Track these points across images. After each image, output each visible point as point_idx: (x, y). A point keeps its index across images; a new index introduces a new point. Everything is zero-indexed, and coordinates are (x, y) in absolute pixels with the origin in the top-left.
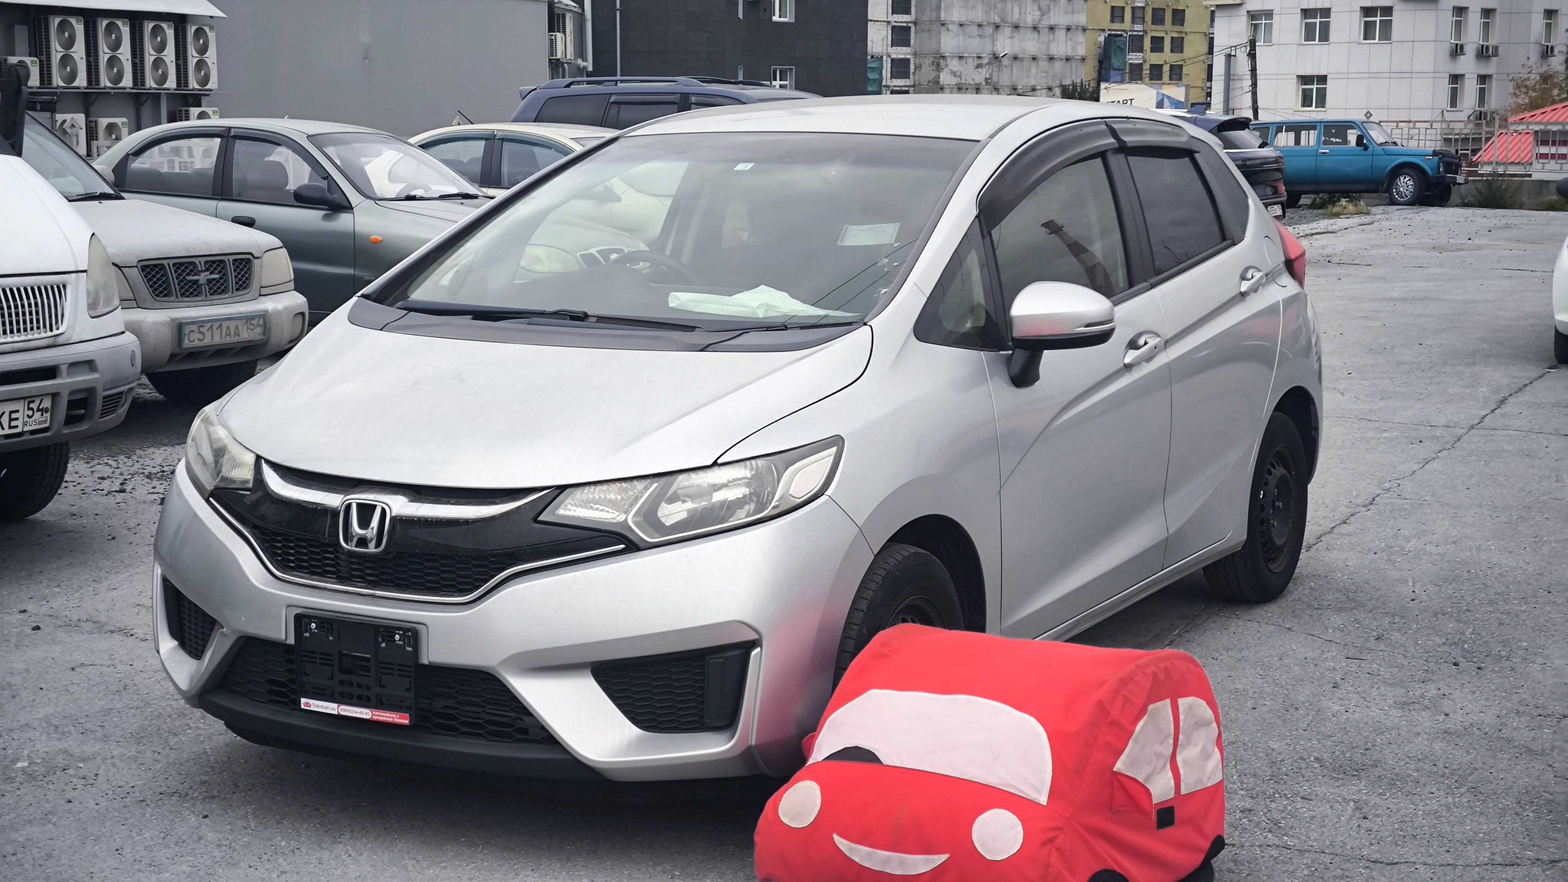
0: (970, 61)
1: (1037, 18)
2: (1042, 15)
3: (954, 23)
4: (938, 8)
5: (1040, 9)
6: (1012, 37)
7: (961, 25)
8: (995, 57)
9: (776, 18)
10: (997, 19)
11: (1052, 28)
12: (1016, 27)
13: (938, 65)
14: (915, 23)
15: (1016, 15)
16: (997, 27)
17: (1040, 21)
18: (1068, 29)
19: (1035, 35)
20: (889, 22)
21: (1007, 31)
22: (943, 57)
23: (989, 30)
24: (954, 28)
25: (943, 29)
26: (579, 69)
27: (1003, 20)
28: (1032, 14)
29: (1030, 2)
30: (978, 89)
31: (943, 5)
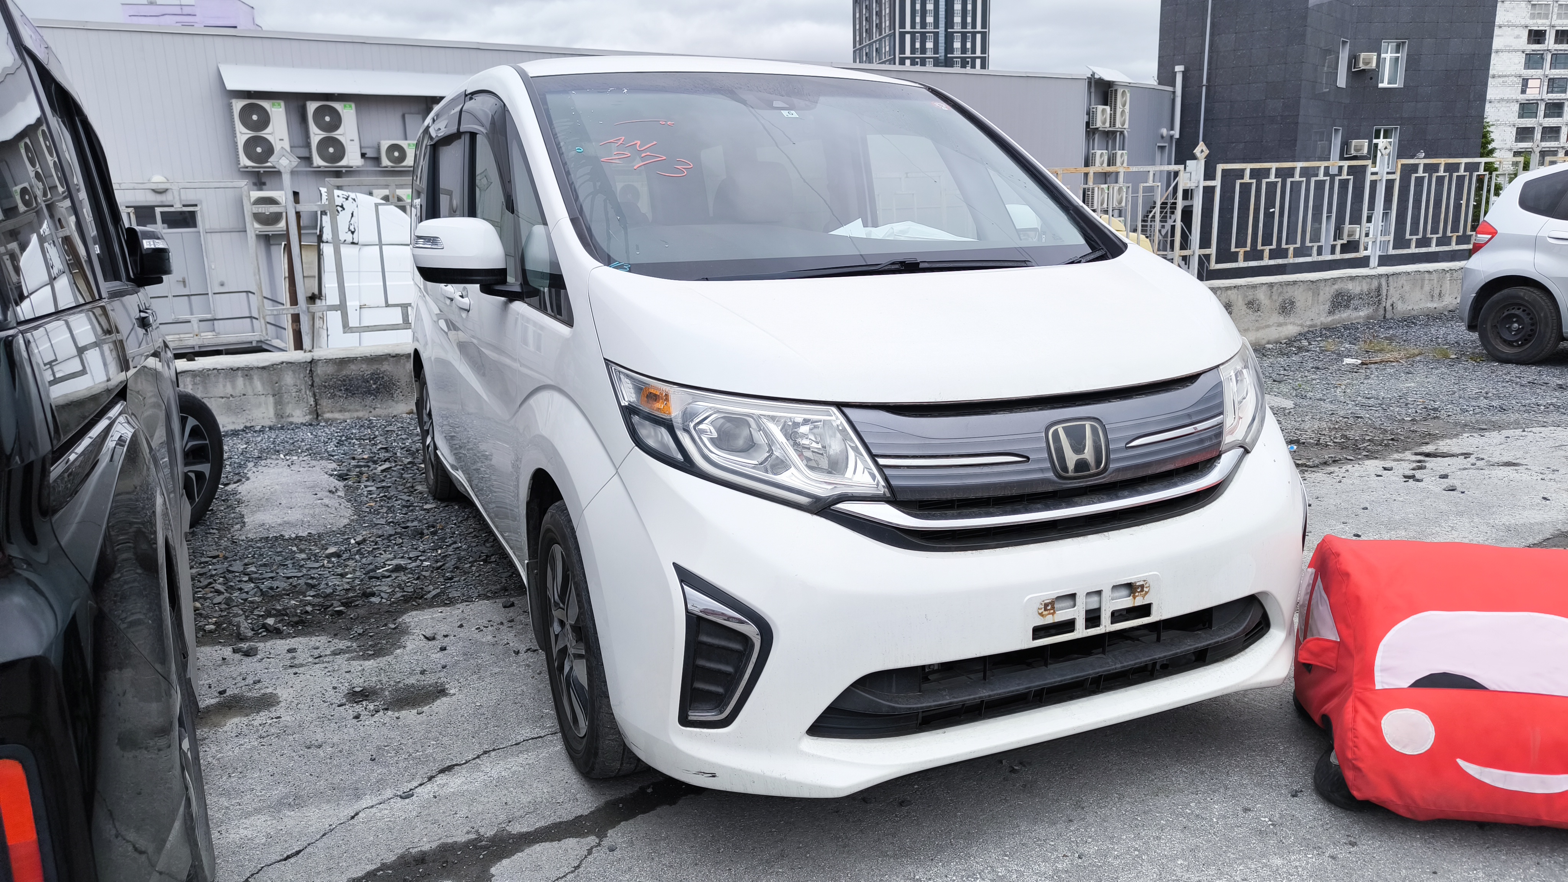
9: (1384, 85)
26: (1162, 137)
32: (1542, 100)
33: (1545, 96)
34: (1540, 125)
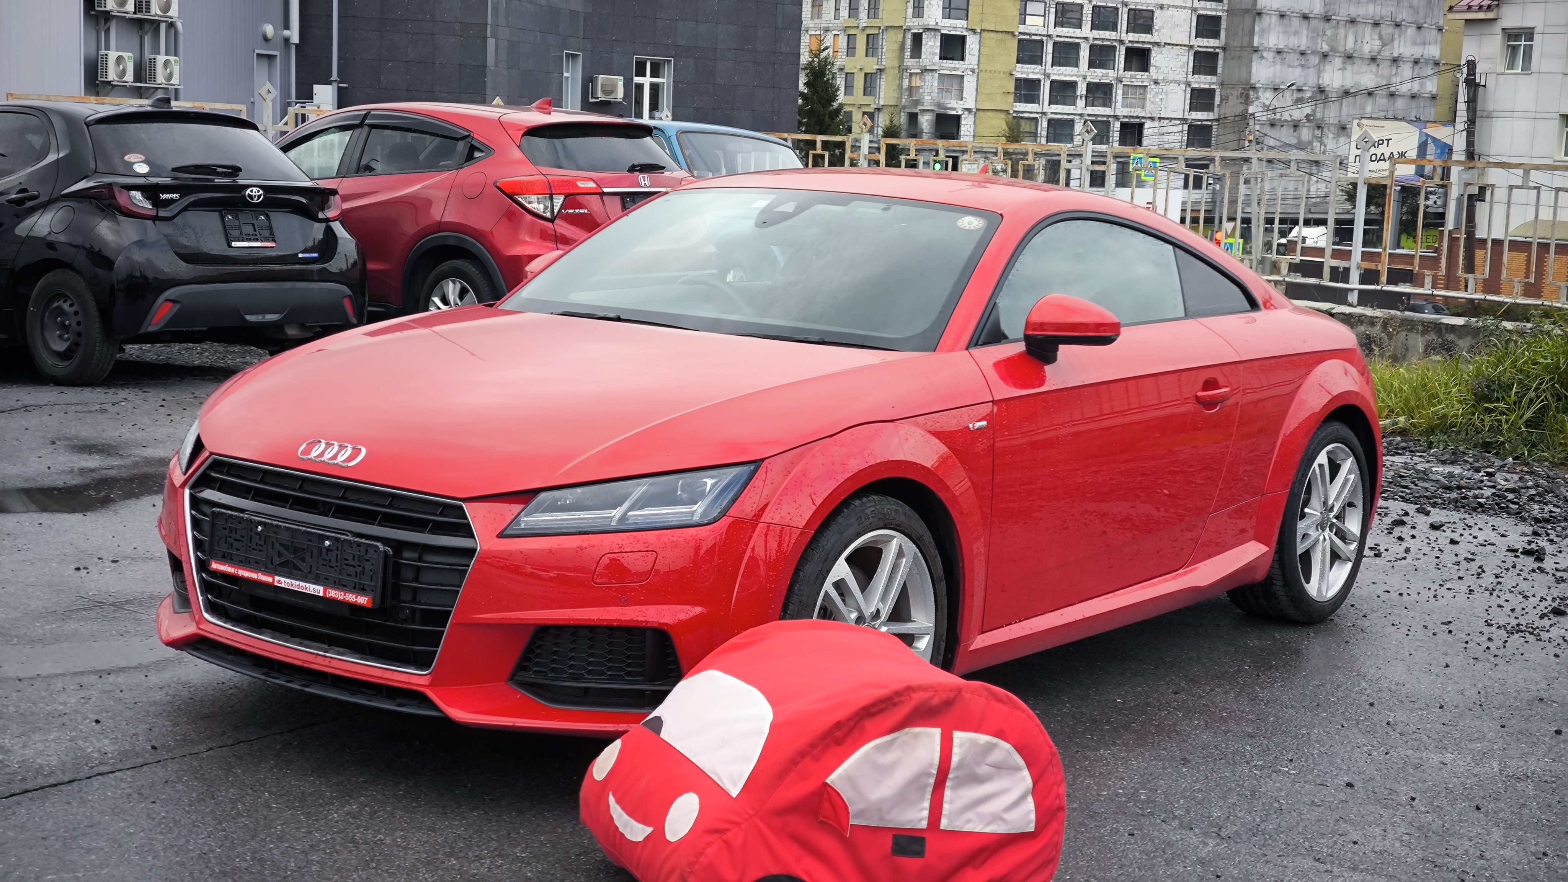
0: (1288, 94)
1: (1376, 48)
2: (1384, 45)
3: (1269, 50)
4: (1252, 33)
5: (1381, 38)
6: (1343, 69)
7: (1279, 52)
8: (1321, 90)
10: (1325, 48)
11: (1395, 60)
12: (1350, 57)
13: (1247, 97)
14: (1224, 49)
15: (1350, 44)
16: (1325, 56)
17: (1379, 52)
18: (1416, 62)
19: (1373, 68)
20: (1191, 47)
21: (1338, 62)
22: (1254, 88)
23: (1315, 60)
24: (1271, 56)
25: (1255, 56)
26: (266, 39)
27: (1333, 49)
28: (1370, 43)
29: (1368, 30)
30: (1296, 126)
31: (1257, 29)
32: (1049, 36)
33: (1052, 31)
34: (1048, 76)
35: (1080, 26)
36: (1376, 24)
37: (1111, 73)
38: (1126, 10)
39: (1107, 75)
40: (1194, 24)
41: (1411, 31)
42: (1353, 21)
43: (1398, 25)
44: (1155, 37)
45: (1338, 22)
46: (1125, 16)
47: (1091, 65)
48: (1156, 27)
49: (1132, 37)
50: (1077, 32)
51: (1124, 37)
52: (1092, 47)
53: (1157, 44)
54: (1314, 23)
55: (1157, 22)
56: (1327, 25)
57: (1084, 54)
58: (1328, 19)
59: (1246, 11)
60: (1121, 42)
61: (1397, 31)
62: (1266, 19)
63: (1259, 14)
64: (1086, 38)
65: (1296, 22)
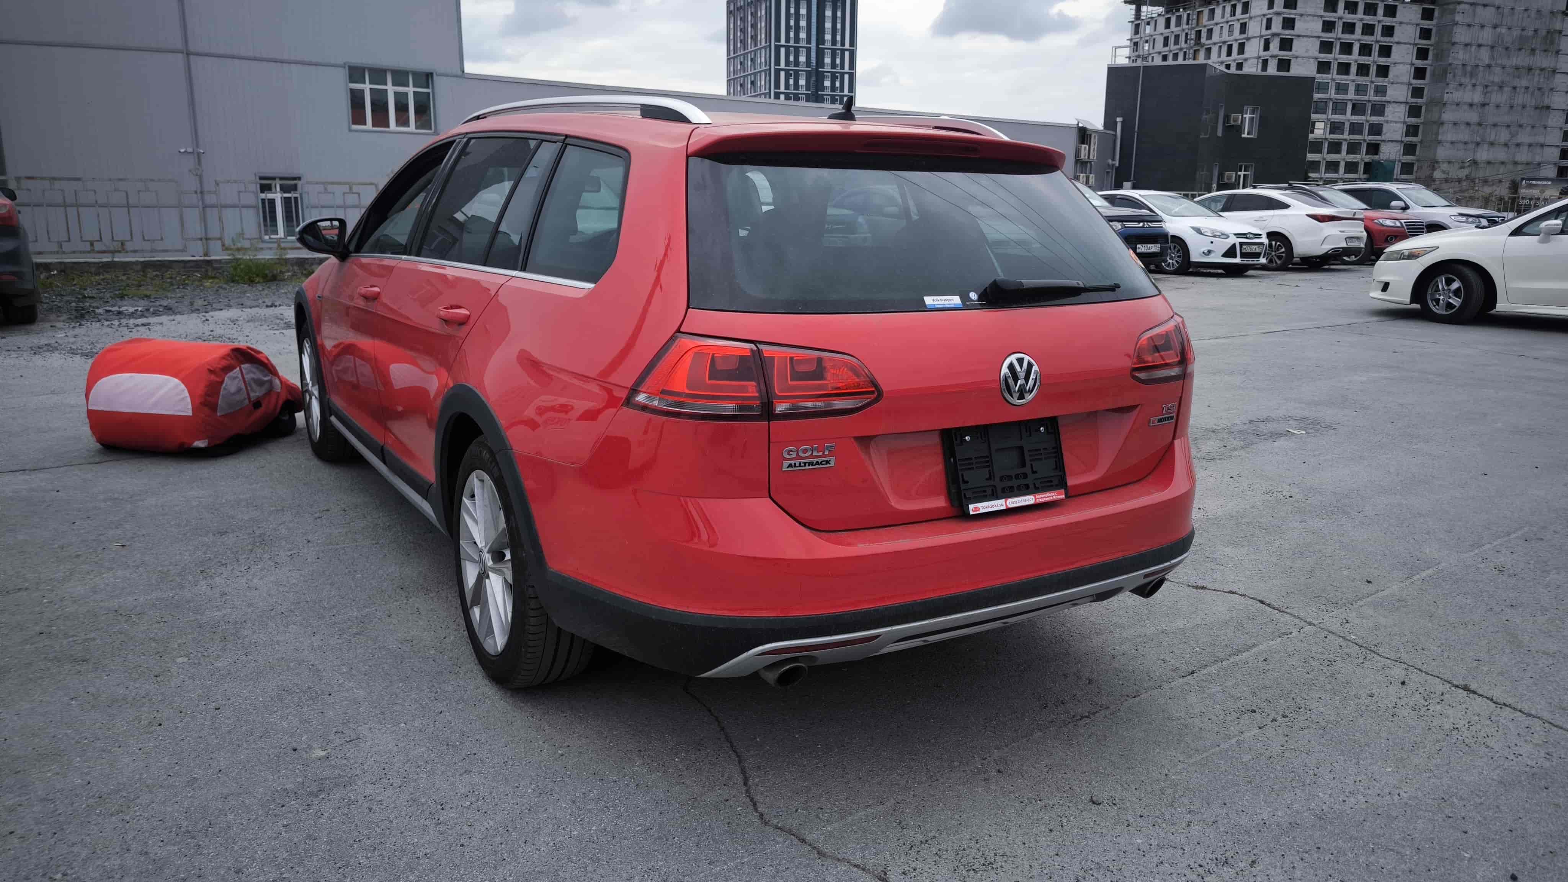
0: (1456, 164)
1: (1507, 139)
2: (1512, 137)
3: (1447, 142)
4: (1437, 134)
5: (1510, 133)
6: (1488, 150)
7: (1452, 143)
8: (1475, 162)
9: (1245, 135)
10: (1479, 139)
11: (1518, 145)
12: (1492, 144)
13: (1434, 166)
14: (1421, 142)
15: (1492, 138)
16: (1478, 144)
17: (1509, 140)
18: (1530, 145)
19: (1506, 149)
20: (1402, 142)
21: (1486, 146)
22: (1437, 162)
23: (1471, 146)
24: (1448, 145)
25: (1439, 145)
27: (1483, 140)
28: (1504, 135)
29: (1504, 128)
30: (1459, 181)
31: (1441, 131)
32: (1326, 139)
33: (1328, 136)
34: (1324, 159)
35: (1343, 134)
36: (1508, 126)
37: (1358, 156)
38: (1368, 124)
39: (1355, 158)
40: (1405, 130)
41: (1529, 129)
42: (1495, 125)
43: (1521, 126)
44: (1383, 137)
45: (1486, 125)
46: (1367, 127)
47: (1348, 153)
48: (1384, 132)
49: (1370, 138)
50: (1341, 136)
51: (1366, 138)
52: (1348, 143)
53: (1384, 141)
54: (1472, 126)
55: (1384, 130)
56: (1480, 128)
57: (1344, 147)
58: (1480, 124)
59: (1435, 122)
60: (1364, 140)
61: (1520, 129)
62: (1446, 127)
63: (1442, 124)
64: (1346, 140)
65: (1462, 127)
